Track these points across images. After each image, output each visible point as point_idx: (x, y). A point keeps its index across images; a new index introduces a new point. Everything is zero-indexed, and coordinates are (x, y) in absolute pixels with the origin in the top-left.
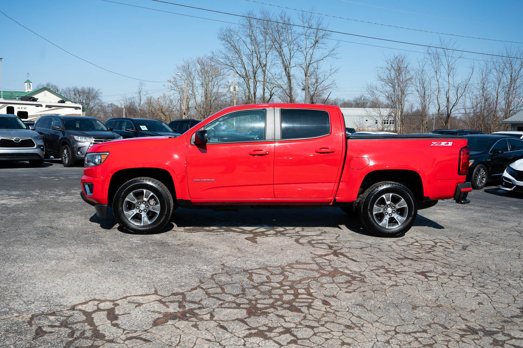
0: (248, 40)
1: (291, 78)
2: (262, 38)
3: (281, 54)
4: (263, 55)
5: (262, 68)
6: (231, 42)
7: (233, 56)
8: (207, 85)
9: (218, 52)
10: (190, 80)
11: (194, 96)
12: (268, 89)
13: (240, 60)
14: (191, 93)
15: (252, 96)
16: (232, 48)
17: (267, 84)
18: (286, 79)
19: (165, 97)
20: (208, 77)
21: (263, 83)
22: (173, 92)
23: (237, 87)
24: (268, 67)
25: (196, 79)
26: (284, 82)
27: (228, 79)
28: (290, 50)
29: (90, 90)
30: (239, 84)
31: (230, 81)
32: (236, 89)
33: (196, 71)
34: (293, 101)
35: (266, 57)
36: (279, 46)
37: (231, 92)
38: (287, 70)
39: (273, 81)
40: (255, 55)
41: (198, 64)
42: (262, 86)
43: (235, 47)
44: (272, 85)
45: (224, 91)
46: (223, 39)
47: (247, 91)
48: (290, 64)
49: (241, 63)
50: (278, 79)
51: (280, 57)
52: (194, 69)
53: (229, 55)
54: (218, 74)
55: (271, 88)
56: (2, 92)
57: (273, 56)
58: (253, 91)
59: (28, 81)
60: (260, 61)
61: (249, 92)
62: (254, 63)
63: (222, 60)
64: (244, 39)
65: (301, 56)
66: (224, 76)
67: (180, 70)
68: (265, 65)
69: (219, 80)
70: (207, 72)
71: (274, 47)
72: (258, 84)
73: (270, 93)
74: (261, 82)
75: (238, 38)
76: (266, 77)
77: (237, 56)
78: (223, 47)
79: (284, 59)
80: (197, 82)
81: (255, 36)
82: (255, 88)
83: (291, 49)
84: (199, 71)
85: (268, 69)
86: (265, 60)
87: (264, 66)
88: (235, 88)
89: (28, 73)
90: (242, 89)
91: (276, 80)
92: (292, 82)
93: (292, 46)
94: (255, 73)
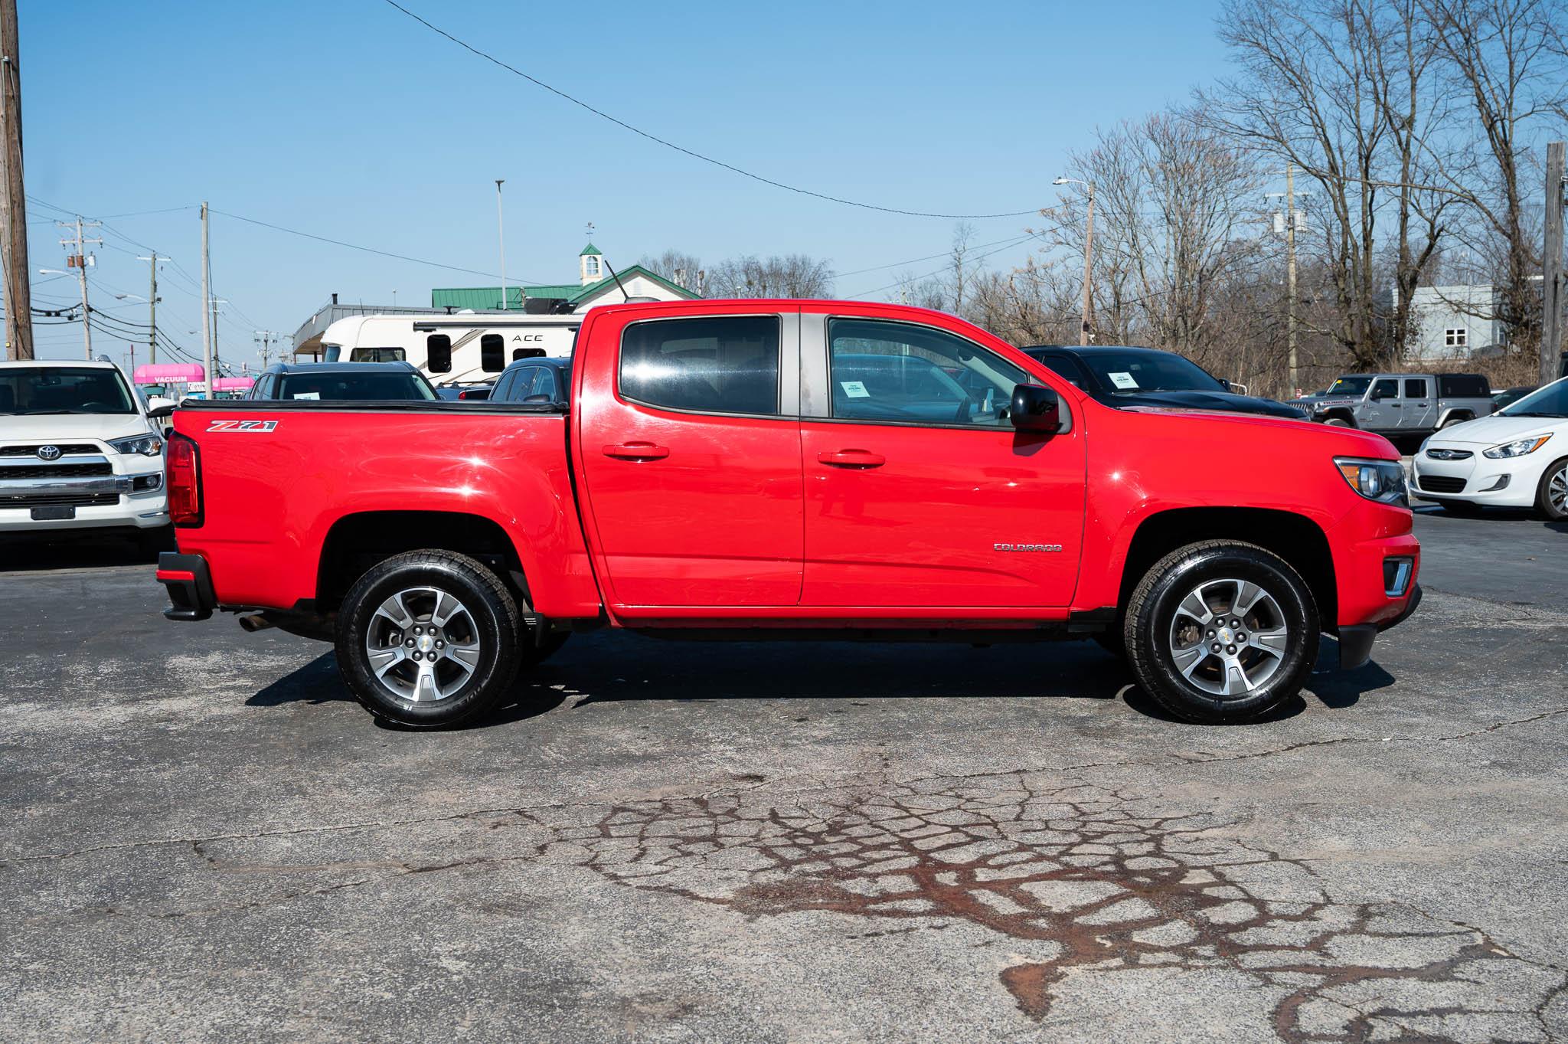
0: (1341, 30)
1: (1517, 159)
2: (1394, 16)
3: (1471, 73)
4: (1400, 82)
5: (1397, 132)
6: (1271, 44)
7: (1281, 99)
8: (1185, 215)
9: (1222, 88)
10: (1124, 202)
11: (1136, 262)
12: (1420, 212)
13: (1307, 111)
14: (1127, 250)
15: (1355, 246)
16: (1275, 68)
17: (1417, 192)
18: (1491, 168)
19: (1032, 270)
20: (1191, 187)
21: (1399, 191)
22: (1063, 250)
23: (1299, 216)
24: (1419, 130)
25: (1146, 197)
26: (1486, 181)
27: (1266, 187)
28: (1509, 53)
29: (795, 265)
30: (1306, 204)
31: (1273, 196)
32: (1297, 223)
33: (1145, 170)
34: (1525, 251)
35: (1413, 87)
36: (1461, 39)
37: (1277, 237)
38: (1500, 130)
39: (1440, 181)
40: (1369, 85)
41: (1151, 144)
42: (1396, 205)
43: (1285, 64)
44: (1436, 195)
45: (1252, 233)
46: (1240, 38)
47: (1337, 227)
48: (1510, 106)
49: (1309, 121)
50: (1462, 170)
51: (1470, 84)
52: (1137, 163)
53: (1264, 96)
54: (1225, 170)
55: (1433, 209)
56: (504, 289)
57: (1441, 82)
58: (1360, 227)
59: (591, 251)
60: (1384, 106)
61: (1346, 231)
62: (1362, 119)
63: (1238, 119)
64: (1321, 29)
65: (1553, 68)
66: (1250, 177)
67: (1086, 171)
68: (1409, 122)
69: (1231, 196)
70: (1184, 170)
71: (1442, 45)
72: (1380, 196)
73: (1428, 229)
74: (1393, 190)
75: (1298, 28)
76: (1412, 167)
77: (1294, 95)
78: (1239, 66)
79: (1485, 87)
80: (1150, 210)
81: (1367, 12)
82: (1368, 210)
83: (1515, 47)
84: (1155, 168)
85: (1419, 137)
86: (1409, 102)
87: (1403, 126)
88: (1291, 219)
89: (589, 224)
90: (1317, 222)
91: (1452, 174)
92: (1518, 177)
93: (1519, 33)
94: (1366, 158)
